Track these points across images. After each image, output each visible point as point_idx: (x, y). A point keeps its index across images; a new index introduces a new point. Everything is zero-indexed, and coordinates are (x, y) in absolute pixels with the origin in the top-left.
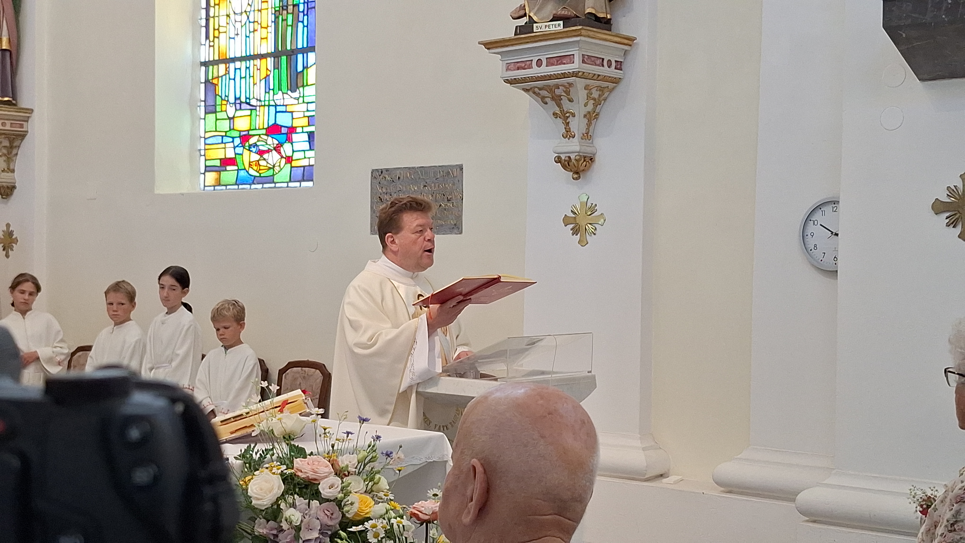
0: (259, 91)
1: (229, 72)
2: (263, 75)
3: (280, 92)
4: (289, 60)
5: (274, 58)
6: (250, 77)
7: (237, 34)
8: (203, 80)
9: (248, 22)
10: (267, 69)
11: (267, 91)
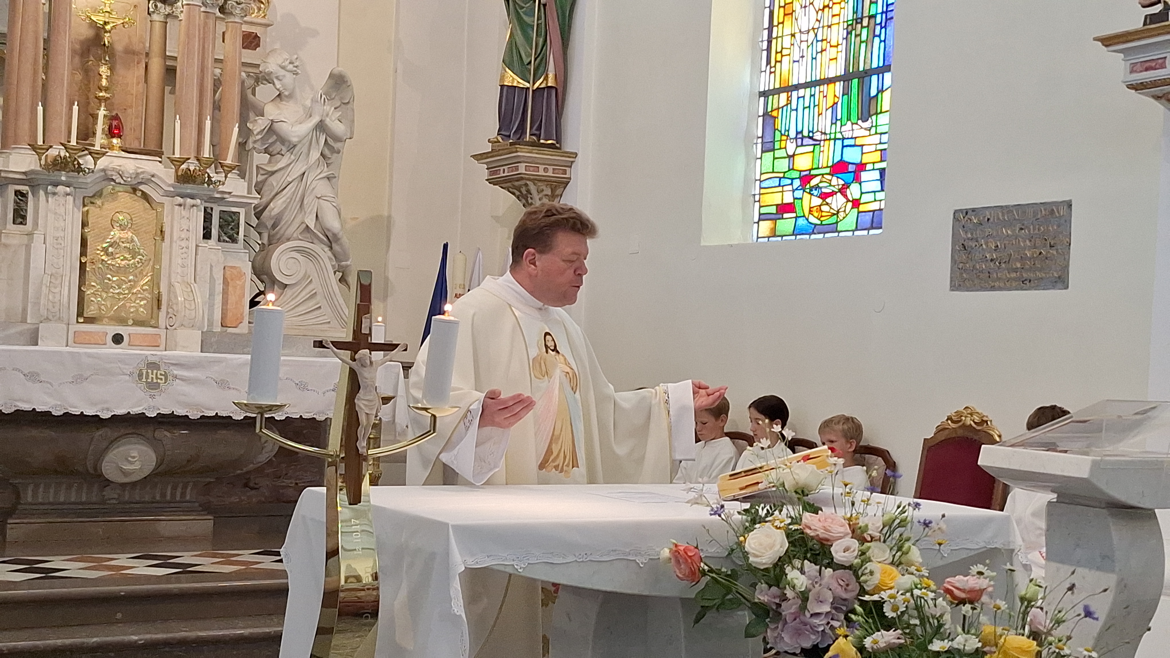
0: (825, 123)
1: (791, 101)
2: (830, 104)
3: (849, 122)
4: (861, 84)
5: (844, 81)
6: (815, 106)
7: (803, 57)
8: (761, 113)
9: (815, 41)
10: (835, 96)
11: (834, 121)
